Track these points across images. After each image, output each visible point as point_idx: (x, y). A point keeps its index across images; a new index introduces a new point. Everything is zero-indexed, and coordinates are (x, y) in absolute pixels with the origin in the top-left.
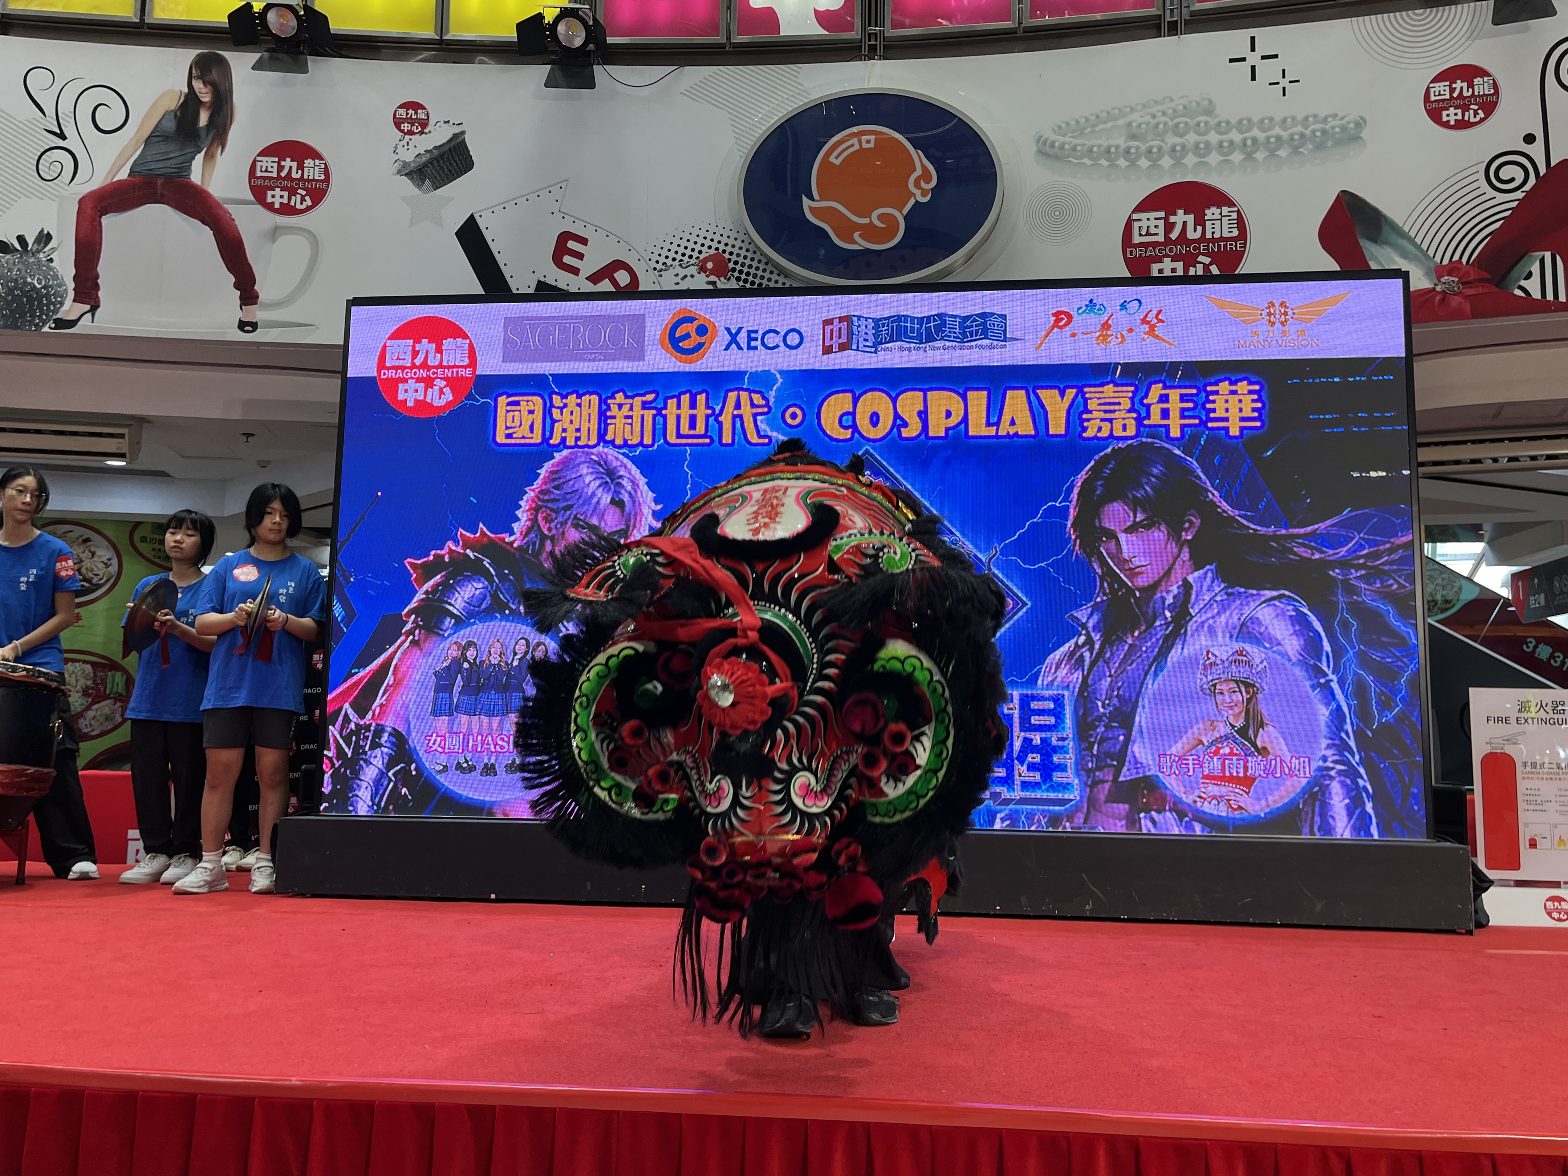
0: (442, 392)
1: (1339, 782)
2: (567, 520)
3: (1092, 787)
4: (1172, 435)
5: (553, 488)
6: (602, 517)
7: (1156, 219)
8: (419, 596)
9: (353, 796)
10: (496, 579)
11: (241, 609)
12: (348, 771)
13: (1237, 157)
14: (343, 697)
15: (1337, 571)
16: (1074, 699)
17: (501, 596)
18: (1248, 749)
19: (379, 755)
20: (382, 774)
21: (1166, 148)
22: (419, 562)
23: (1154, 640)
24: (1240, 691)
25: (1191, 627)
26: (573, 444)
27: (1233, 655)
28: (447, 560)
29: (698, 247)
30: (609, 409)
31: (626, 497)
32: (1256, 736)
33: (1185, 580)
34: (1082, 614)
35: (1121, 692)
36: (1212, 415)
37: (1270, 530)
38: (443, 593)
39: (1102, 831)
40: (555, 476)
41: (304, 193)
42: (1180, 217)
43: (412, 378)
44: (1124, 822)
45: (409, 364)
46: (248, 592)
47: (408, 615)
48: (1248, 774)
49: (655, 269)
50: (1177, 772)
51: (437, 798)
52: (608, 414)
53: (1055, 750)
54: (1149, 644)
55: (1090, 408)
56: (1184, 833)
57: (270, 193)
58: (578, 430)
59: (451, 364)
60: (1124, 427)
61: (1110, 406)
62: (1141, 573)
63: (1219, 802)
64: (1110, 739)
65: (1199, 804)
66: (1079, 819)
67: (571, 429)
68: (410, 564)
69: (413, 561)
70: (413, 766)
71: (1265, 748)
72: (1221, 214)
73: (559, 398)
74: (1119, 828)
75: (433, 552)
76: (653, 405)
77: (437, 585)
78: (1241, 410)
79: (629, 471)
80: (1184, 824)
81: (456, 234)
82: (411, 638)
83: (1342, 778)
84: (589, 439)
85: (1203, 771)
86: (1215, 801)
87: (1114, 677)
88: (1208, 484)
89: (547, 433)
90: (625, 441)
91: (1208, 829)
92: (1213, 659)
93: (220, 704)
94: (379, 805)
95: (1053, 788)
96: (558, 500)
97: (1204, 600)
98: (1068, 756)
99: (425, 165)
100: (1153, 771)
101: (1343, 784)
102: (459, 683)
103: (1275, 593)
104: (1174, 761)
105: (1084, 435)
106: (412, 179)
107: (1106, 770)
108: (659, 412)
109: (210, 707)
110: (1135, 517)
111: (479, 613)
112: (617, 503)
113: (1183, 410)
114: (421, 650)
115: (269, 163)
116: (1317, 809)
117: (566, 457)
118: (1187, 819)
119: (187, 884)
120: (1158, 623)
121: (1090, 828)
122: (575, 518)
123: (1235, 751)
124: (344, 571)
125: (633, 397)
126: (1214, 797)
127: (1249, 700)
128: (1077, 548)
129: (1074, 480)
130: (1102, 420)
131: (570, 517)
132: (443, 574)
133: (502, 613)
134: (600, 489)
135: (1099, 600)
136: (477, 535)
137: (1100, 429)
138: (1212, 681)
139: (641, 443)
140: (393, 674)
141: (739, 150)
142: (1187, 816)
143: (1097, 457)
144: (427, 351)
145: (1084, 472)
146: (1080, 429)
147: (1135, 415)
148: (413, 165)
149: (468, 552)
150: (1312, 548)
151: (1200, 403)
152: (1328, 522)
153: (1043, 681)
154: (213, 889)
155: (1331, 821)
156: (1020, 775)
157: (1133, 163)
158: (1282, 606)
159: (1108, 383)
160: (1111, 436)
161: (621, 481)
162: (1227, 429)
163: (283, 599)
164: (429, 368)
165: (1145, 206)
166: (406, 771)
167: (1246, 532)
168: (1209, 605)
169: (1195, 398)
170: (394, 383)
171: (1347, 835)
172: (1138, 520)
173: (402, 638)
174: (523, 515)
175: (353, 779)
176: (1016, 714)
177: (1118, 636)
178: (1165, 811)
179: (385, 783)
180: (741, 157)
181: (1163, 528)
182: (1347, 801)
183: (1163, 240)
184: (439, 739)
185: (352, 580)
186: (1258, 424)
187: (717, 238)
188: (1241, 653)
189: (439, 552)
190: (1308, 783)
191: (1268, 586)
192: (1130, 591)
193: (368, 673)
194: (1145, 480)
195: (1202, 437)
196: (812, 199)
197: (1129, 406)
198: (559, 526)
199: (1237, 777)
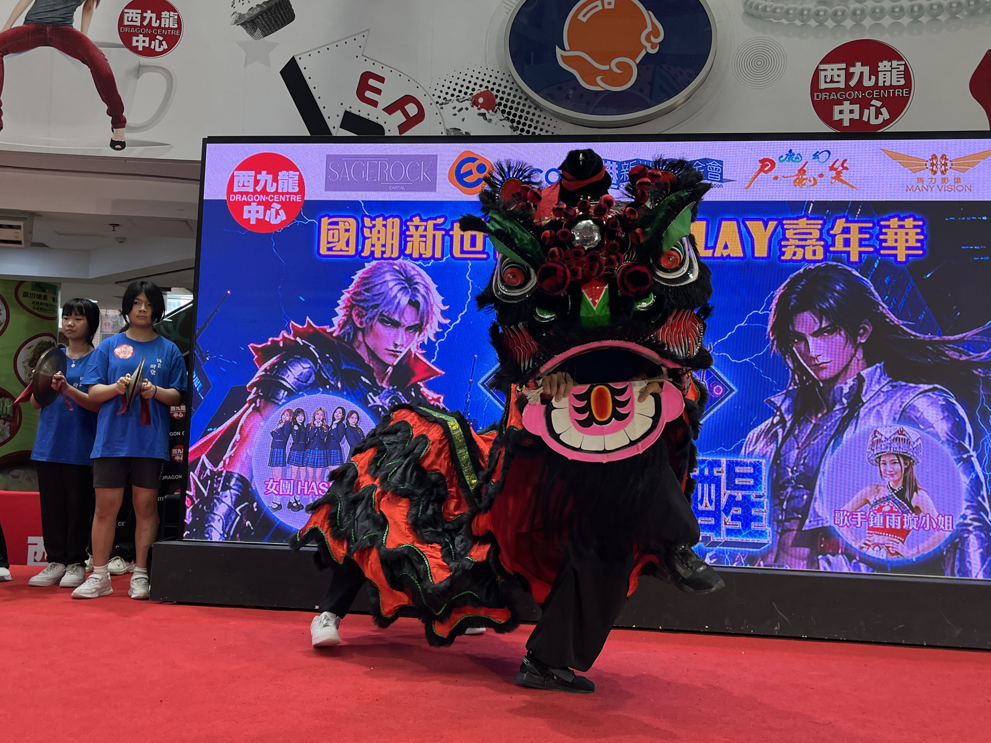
0: (277, 213)
1: (975, 535)
2: (374, 316)
3: (781, 534)
4: (852, 259)
5: (364, 290)
6: (401, 315)
7: (838, 69)
8: (260, 373)
9: (209, 526)
10: (319, 361)
11: (122, 381)
12: (205, 507)
13: (906, 20)
14: (200, 449)
15: (979, 370)
16: (769, 466)
17: (323, 374)
18: (905, 508)
19: (229, 496)
20: (231, 510)
21: (848, 12)
22: (260, 346)
23: (833, 421)
24: (900, 462)
25: (863, 411)
26: (380, 256)
27: (895, 434)
28: (281, 345)
29: (472, 86)
30: (408, 229)
31: (420, 299)
32: (911, 497)
33: (859, 374)
34: (777, 400)
35: (806, 461)
36: (884, 244)
37: (927, 336)
38: (278, 371)
39: (789, 568)
40: (366, 281)
41: (161, 38)
42: (858, 69)
43: (254, 201)
44: (805, 562)
45: (252, 191)
46: (128, 367)
47: (251, 387)
48: (904, 527)
49: (437, 103)
50: (848, 525)
51: (273, 530)
52: (407, 233)
53: (753, 505)
54: (829, 424)
55: (787, 236)
56: (852, 572)
57: (135, 39)
58: (384, 246)
59: (285, 191)
60: (814, 253)
61: (804, 236)
62: (825, 368)
63: (880, 549)
64: (798, 497)
65: (864, 550)
66: (771, 558)
67: (378, 245)
68: (253, 347)
69: (255, 345)
70: (255, 505)
71: (917, 507)
72: (891, 66)
73: (369, 219)
74: (801, 566)
75: (270, 339)
76: (442, 227)
77: (273, 365)
78: (907, 241)
79: (423, 279)
80: (852, 564)
81: (281, 72)
82: (254, 405)
83: (978, 532)
84: (392, 253)
85: (869, 524)
86: (877, 548)
87: (801, 451)
88: (880, 299)
89: (360, 247)
90: (421, 255)
91: (871, 569)
92: (879, 437)
93: (107, 454)
94: (228, 534)
95: (751, 534)
96: (368, 301)
97: (873, 391)
98: (763, 510)
99: (257, 17)
100: (830, 523)
101: (978, 537)
102: (291, 440)
103: (931, 386)
104: (846, 515)
105: (782, 258)
106: (246, 28)
107: (792, 521)
108: (447, 233)
109: (99, 456)
110: (821, 324)
111: (306, 387)
112: (414, 303)
113: (861, 240)
114: (262, 415)
115: (134, 15)
116: (957, 556)
117: (374, 267)
118: (854, 561)
119: (83, 591)
120: (837, 407)
121: (779, 566)
122: (381, 315)
123: (894, 509)
124: (201, 352)
125: (426, 221)
126: (877, 545)
127: (906, 470)
128: (774, 347)
129: (773, 294)
130: (798, 246)
131: (377, 314)
132: (278, 356)
133: (324, 387)
134: (401, 292)
135: (791, 388)
136: (305, 326)
137: (795, 254)
138: (878, 454)
139: (433, 257)
140: (240, 433)
141: (505, 8)
142: (855, 559)
143: (792, 276)
144: (266, 180)
145: (782, 287)
146: (779, 253)
147: (822, 243)
148: (247, 17)
149: (298, 339)
150: (959, 351)
151: (875, 235)
152: (975, 331)
153: (745, 450)
154: (102, 594)
155: (968, 564)
156: (726, 524)
157: (821, 24)
158: (935, 396)
159: (802, 217)
160: (804, 259)
161: (416, 286)
162: (895, 256)
163: (153, 372)
164: (268, 194)
165: (830, 59)
166: (249, 508)
167: (908, 337)
168: (877, 394)
169: (871, 231)
170: (241, 205)
171: (980, 577)
172: (823, 326)
173: (247, 405)
174: (340, 311)
175: (208, 513)
176: (723, 476)
177: (804, 417)
178: (838, 554)
179: (233, 517)
180: (508, 13)
181: (843, 333)
182: (981, 550)
183: (844, 87)
184: (275, 484)
185: (208, 359)
186: (920, 252)
187: (487, 78)
188: (901, 432)
189: (276, 339)
190: (951, 535)
191: (924, 381)
192: (816, 382)
193: (220, 432)
194: (830, 295)
195: (875, 261)
196: (564, 50)
197: (818, 236)
198: (368, 321)
199: (896, 530)
